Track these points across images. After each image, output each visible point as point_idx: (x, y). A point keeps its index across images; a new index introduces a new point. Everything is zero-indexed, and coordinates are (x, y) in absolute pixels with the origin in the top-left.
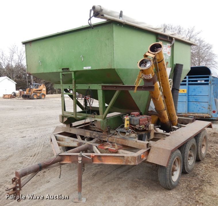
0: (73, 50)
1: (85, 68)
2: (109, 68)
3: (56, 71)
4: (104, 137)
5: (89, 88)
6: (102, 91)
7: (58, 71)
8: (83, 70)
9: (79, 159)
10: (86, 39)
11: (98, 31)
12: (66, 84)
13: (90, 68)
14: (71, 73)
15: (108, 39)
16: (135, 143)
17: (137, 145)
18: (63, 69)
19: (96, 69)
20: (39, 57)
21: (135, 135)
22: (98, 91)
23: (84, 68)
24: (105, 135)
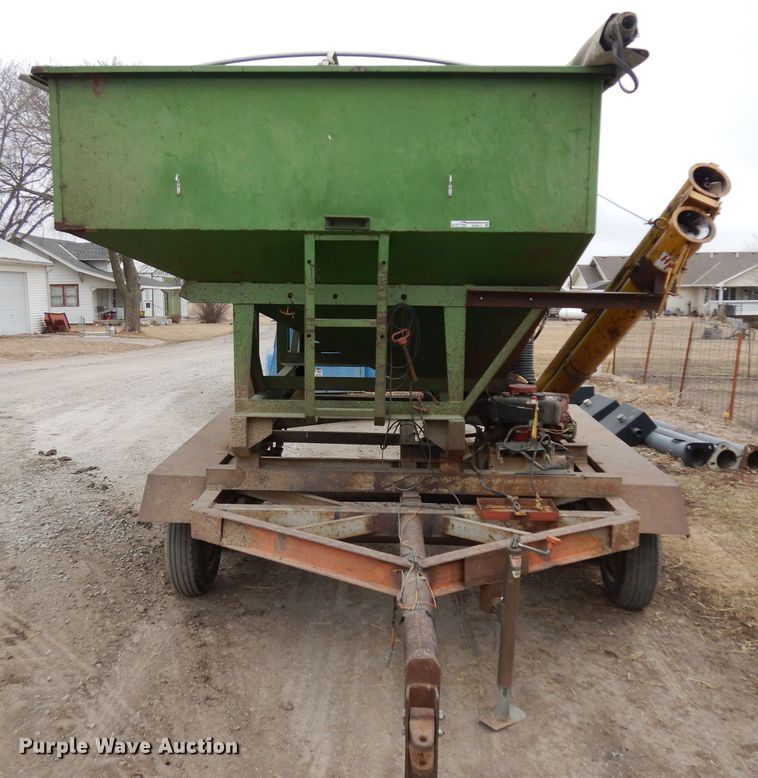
0: (400, 151)
1: (456, 224)
2: (571, 231)
3: (285, 228)
4: (446, 480)
5: (401, 301)
6: (464, 311)
7: (299, 228)
8: (447, 230)
9: (514, 565)
10: (474, 115)
11: (534, 95)
12: (271, 286)
13: (483, 226)
14: (376, 238)
15: (577, 131)
16: (579, 484)
17: (589, 490)
18: (331, 221)
19: (515, 233)
20: (168, 154)
21: (567, 458)
22: (448, 313)
23: (453, 222)
24: (450, 474)
